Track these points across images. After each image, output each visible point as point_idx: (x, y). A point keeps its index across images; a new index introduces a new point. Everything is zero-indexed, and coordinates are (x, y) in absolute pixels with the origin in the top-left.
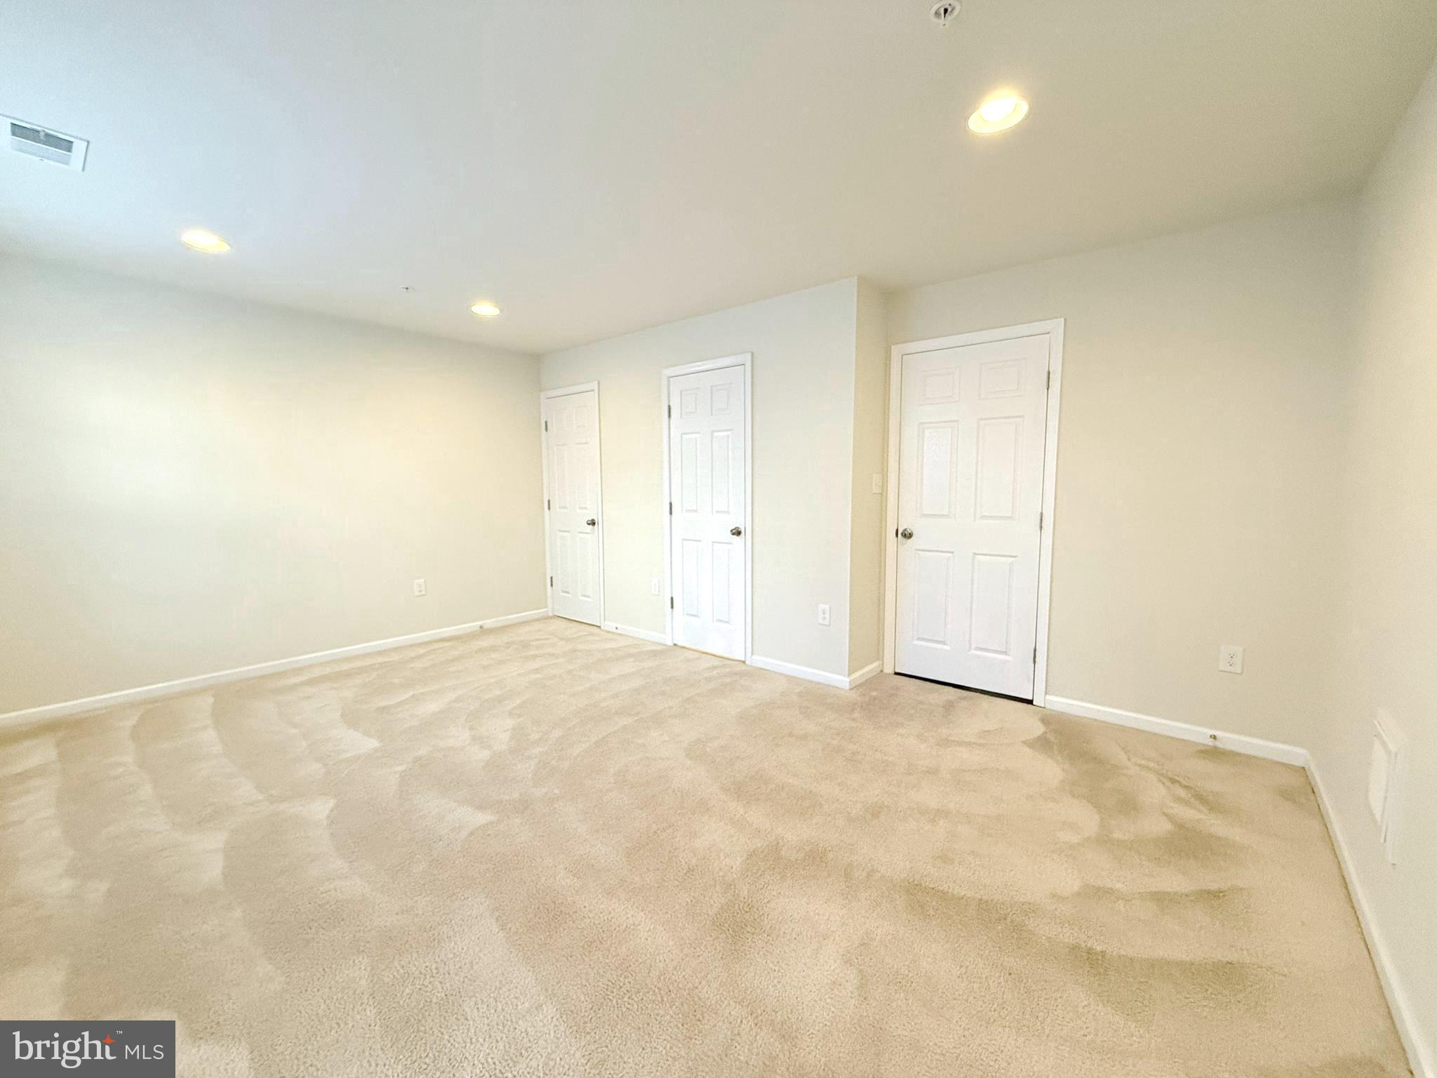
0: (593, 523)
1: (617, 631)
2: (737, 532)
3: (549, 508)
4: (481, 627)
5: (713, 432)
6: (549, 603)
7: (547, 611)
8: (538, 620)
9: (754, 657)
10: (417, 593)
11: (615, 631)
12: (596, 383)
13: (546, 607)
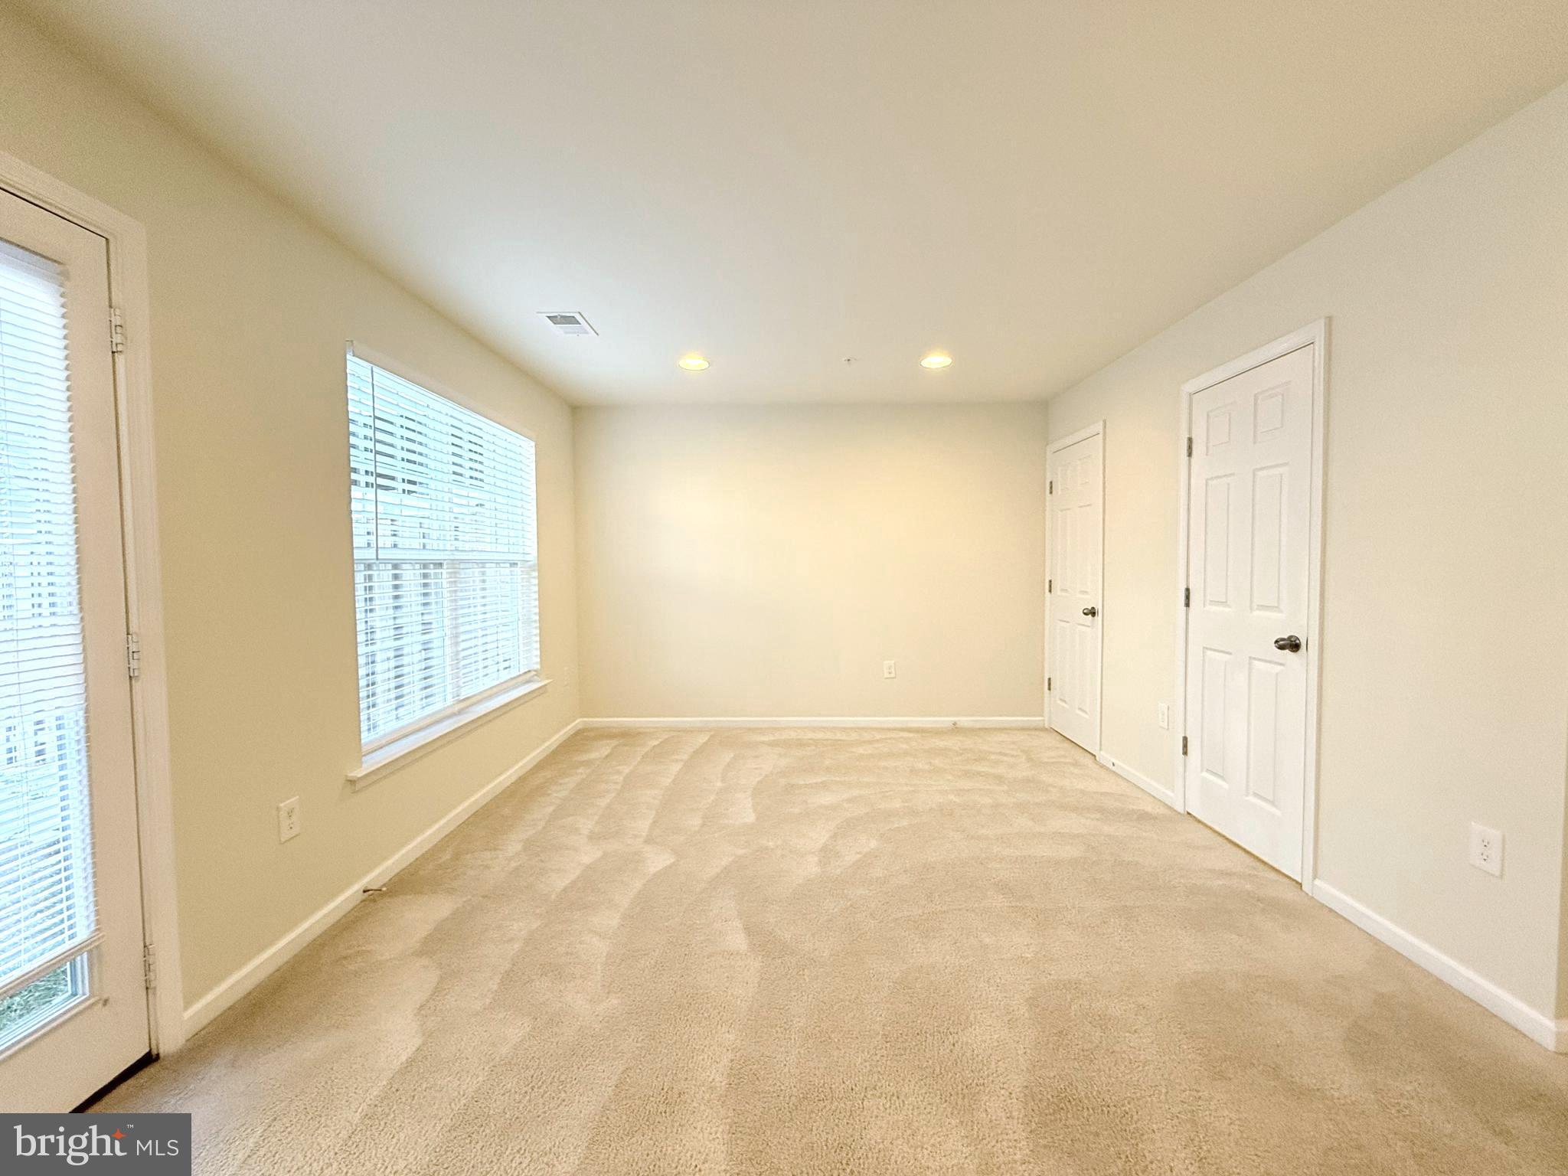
0: (1092, 612)
1: (1113, 768)
2: (1293, 645)
3: (1050, 591)
4: (955, 724)
5: (1255, 471)
6: (1046, 710)
7: (1044, 720)
8: (1023, 729)
9: (1317, 882)
10: (886, 675)
11: (1111, 767)
12: (1101, 423)
13: (1043, 716)
